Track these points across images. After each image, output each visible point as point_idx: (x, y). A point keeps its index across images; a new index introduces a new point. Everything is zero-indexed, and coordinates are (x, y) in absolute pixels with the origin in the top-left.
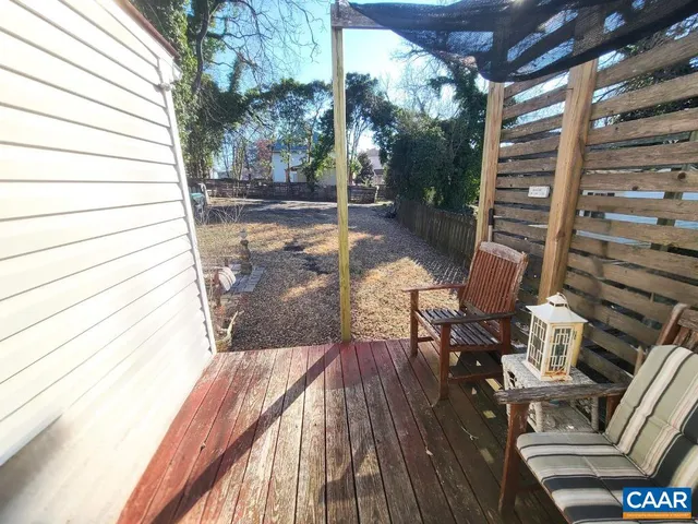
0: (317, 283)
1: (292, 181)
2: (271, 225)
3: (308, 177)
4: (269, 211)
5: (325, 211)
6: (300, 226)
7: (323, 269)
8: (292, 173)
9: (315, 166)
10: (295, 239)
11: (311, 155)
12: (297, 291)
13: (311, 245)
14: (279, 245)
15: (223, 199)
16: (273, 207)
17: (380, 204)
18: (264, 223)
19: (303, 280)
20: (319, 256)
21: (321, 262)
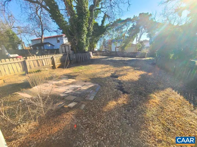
0: (123, 100)
1: (117, 51)
2: (108, 66)
3: (122, 50)
4: (108, 60)
5: (127, 61)
6: (117, 67)
7: (126, 90)
8: (117, 49)
9: (125, 46)
10: (115, 72)
11: (124, 42)
12: (112, 104)
13: (121, 75)
14: (109, 74)
15: (96, 56)
16: (110, 59)
17: (148, 58)
18: (106, 65)
19: (116, 97)
20: (124, 81)
21: (125, 85)
